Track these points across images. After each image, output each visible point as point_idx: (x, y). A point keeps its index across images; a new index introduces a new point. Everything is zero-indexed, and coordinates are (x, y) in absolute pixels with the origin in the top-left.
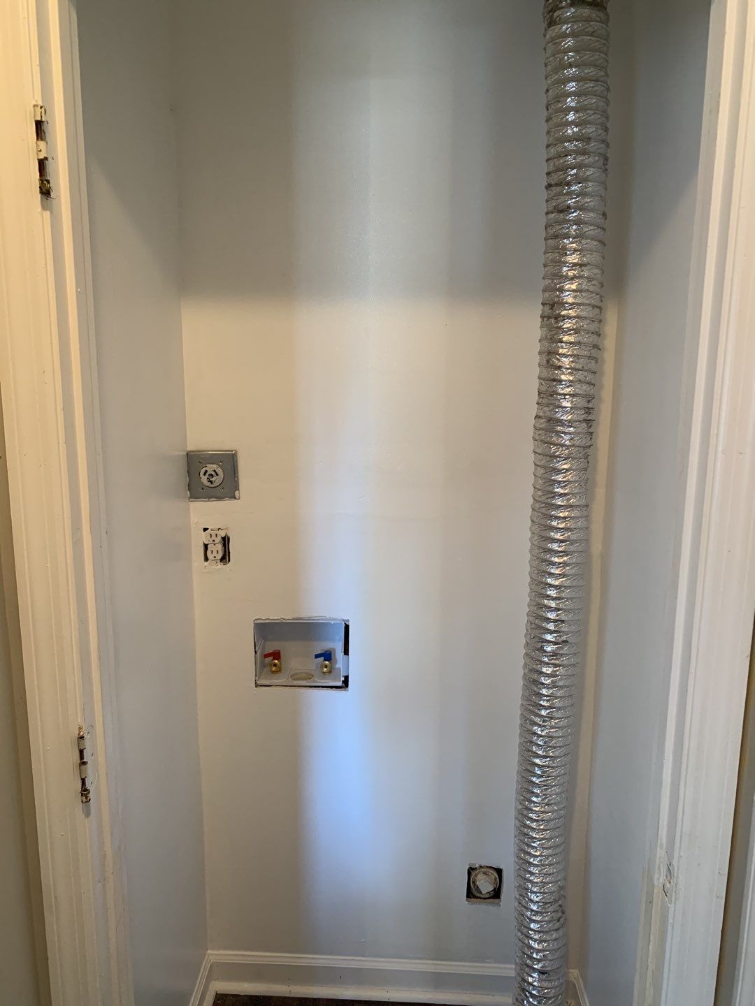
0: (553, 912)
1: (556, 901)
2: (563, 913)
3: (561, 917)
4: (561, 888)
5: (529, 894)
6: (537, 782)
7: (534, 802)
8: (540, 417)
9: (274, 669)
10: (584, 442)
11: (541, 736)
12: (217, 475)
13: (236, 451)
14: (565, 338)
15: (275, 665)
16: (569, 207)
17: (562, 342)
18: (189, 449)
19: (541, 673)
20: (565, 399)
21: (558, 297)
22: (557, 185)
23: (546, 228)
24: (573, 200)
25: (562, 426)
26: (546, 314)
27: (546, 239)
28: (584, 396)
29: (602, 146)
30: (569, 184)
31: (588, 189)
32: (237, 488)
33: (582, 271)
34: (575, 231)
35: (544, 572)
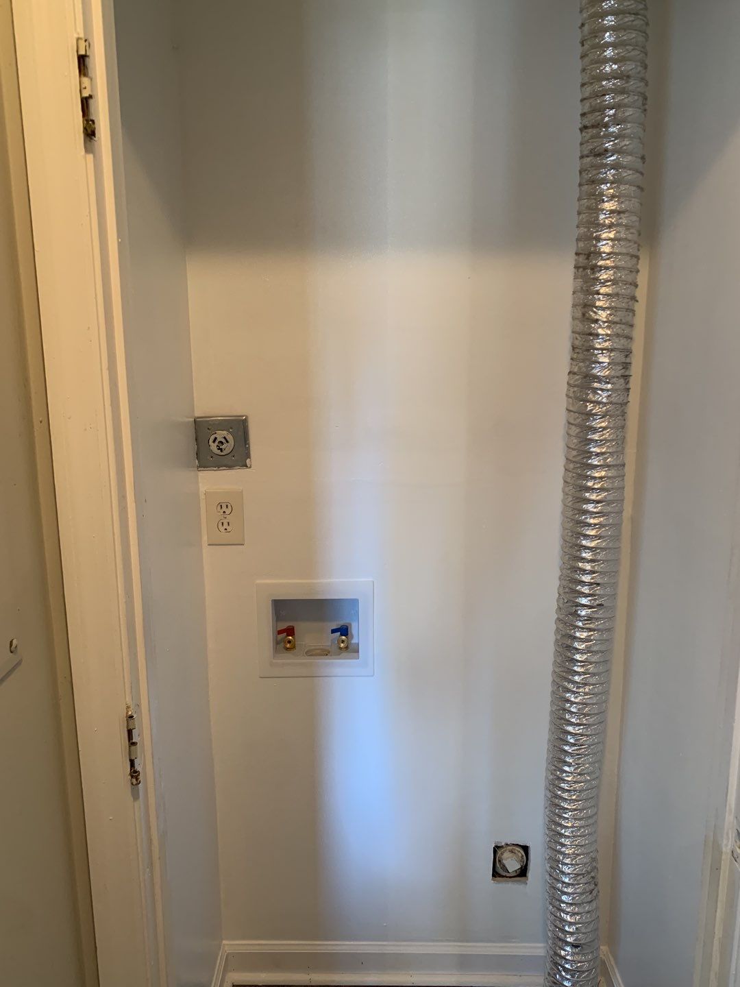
0: (586, 884)
1: (589, 873)
2: (596, 885)
3: (593, 890)
4: (594, 859)
5: (560, 866)
6: (570, 751)
7: (566, 772)
8: (575, 373)
9: (288, 646)
10: (622, 398)
11: (575, 703)
12: (227, 442)
13: (247, 417)
14: (603, 290)
15: (289, 642)
16: (606, 150)
17: (599, 294)
18: (197, 414)
19: (575, 638)
20: (602, 353)
21: (595, 246)
22: (593, 127)
23: (580, 173)
24: (611, 143)
25: (599, 382)
26: (581, 265)
27: (580, 185)
28: (621, 351)
29: (642, 84)
30: (606, 126)
31: (627, 131)
32: (248, 456)
33: (620, 218)
34: (613, 176)
35: (579, 533)
